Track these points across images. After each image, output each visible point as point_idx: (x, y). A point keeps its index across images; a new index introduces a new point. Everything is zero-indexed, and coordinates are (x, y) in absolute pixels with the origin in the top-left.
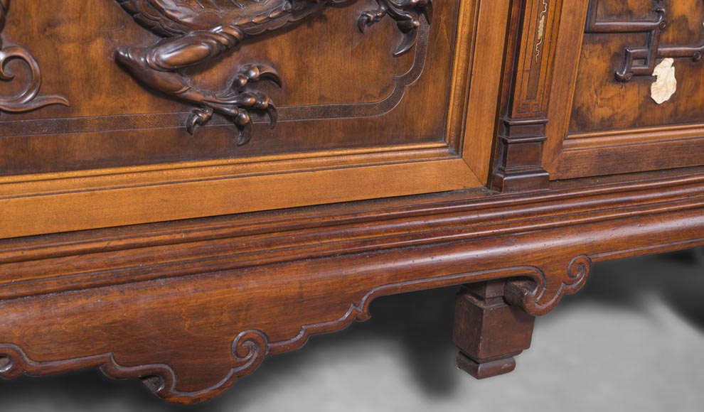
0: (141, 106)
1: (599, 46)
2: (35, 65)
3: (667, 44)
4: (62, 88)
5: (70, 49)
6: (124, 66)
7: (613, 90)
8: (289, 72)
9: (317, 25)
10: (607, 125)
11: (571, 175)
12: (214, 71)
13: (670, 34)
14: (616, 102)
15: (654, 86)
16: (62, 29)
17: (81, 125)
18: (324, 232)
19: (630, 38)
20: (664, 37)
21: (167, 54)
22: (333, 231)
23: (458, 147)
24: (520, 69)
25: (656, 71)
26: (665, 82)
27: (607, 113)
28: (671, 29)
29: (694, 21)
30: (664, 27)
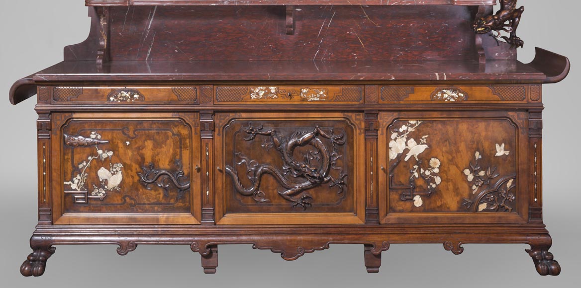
0: (284, 202)
1: (395, 192)
2: (264, 194)
3: (417, 192)
4: (269, 198)
5: (270, 191)
6: (280, 194)
7: (401, 203)
8: (314, 196)
9: (320, 187)
10: (401, 211)
11: (390, 223)
12: (297, 196)
13: (417, 190)
14: (403, 206)
15: (414, 202)
16: (269, 188)
18: (319, 229)
19: (404, 190)
20: (416, 190)
21: (289, 191)
22: (321, 229)
23: (356, 214)
24: (367, 197)
25: (415, 198)
26: (418, 201)
27: (401, 208)
28: (417, 189)
29: (424, 186)
30: (414, 188)
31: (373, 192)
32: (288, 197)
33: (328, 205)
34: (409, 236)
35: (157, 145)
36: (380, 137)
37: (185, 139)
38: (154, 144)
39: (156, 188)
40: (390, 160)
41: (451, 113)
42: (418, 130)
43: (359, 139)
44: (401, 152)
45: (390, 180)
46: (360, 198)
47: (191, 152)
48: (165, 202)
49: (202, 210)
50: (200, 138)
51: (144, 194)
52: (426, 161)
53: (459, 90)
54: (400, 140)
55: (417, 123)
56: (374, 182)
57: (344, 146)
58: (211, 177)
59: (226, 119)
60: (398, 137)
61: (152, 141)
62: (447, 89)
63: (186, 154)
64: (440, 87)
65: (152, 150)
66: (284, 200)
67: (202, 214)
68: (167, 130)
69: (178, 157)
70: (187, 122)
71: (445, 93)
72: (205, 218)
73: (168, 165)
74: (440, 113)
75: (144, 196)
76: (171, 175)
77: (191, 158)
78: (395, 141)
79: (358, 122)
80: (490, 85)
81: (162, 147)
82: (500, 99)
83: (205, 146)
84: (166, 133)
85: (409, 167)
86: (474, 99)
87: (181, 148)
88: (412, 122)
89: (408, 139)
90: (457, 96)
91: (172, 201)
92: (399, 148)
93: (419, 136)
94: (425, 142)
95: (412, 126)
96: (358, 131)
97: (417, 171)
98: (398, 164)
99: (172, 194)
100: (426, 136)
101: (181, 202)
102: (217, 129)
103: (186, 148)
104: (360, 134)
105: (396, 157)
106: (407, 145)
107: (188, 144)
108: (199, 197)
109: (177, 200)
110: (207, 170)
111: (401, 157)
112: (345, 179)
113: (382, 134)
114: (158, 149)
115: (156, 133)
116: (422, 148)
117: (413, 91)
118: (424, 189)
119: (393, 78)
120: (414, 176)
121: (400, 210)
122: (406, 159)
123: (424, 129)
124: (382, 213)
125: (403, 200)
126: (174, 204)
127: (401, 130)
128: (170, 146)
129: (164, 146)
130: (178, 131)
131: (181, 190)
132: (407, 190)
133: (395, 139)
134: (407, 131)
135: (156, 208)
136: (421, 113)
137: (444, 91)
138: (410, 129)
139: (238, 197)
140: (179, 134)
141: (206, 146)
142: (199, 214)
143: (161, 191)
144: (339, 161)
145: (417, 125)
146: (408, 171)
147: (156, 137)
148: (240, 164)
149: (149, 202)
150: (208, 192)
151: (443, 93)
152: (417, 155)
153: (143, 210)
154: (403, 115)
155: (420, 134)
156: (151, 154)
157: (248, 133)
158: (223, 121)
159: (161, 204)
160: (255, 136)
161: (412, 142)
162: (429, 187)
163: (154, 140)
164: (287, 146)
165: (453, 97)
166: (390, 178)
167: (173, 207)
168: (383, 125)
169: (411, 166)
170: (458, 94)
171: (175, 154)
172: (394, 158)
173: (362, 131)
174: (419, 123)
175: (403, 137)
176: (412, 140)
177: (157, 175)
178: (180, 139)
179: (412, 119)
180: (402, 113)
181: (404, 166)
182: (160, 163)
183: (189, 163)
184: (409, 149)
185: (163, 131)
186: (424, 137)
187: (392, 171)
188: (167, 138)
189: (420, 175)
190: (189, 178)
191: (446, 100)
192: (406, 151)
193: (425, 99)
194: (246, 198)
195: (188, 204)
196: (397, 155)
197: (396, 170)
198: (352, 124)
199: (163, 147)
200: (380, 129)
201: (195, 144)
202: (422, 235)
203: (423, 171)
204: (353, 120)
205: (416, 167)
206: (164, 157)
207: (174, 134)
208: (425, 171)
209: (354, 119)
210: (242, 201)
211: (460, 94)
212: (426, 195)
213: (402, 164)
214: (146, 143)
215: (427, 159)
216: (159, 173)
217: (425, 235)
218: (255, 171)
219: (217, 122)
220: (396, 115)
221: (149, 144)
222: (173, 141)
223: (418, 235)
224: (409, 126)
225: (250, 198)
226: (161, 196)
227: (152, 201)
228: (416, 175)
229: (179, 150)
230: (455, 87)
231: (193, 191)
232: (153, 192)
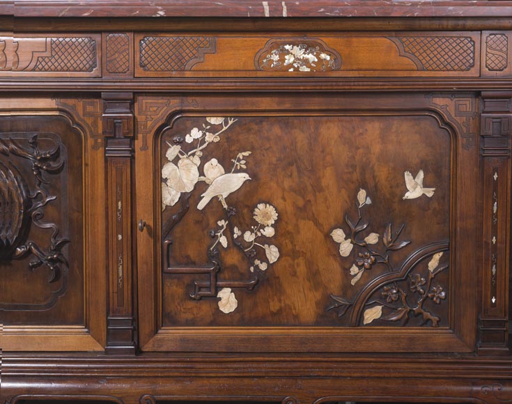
1: (176, 281)
3: (225, 280)
7: (191, 304)
10: (191, 323)
11: (163, 349)
13: (226, 274)
14: (195, 311)
15: (219, 303)
19: (197, 276)
20: (222, 276)
23: (88, 328)
24: (111, 291)
25: (220, 294)
26: (228, 301)
27: (190, 316)
28: (226, 272)
29: (242, 268)
30: (219, 271)
31: (122, 281)
33: (27, 307)
34: (199, 383)
36: (140, 156)
40: (164, 207)
41: (304, 99)
42: (228, 139)
43: (94, 159)
44: (189, 188)
45: (165, 252)
46: (96, 293)
52: (245, 211)
53: (320, 45)
54: (187, 161)
55: (226, 123)
56: (125, 257)
57: (62, 174)
60: (182, 154)
62: (293, 44)
64: (276, 38)
71: (288, 52)
74: (276, 99)
78: (176, 165)
79: (89, 121)
80: (393, 34)
82: (415, 68)
85: (208, 225)
86: (355, 67)
88: (214, 121)
89: (204, 160)
90: (316, 60)
92: (185, 181)
93: (231, 152)
94: (244, 167)
95: (214, 129)
96: (90, 142)
97: (224, 234)
98: (182, 215)
100: (247, 154)
104: (95, 147)
105: (177, 200)
106: (202, 173)
111: (188, 200)
112: (65, 250)
113: (145, 148)
116: (237, 180)
117: (215, 49)
118: (242, 274)
119: (162, 13)
120: (219, 243)
121: (187, 320)
122: (201, 206)
123: (241, 137)
124: (145, 327)
125: (194, 299)
127: (189, 139)
132: (203, 276)
133: (176, 161)
134: (203, 141)
136: (232, 99)
137: (287, 47)
138: (210, 138)
144: (50, 210)
145: (225, 128)
146: (205, 232)
151: (284, 52)
152: (225, 196)
154: (191, 103)
155: (233, 148)
161: (213, 168)
162: (252, 269)
165: (306, 62)
166: (165, 248)
168: (145, 126)
169: (212, 221)
170: (317, 56)
172: (173, 204)
173: (99, 141)
174: (230, 123)
175: (193, 155)
176: (214, 161)
179: (215, 112)
180: (190, 99)
181: (198, 222)
184: (207, 182)
186: (240, 156)
187: (169, 231)
189: (232, 242)
191: (291, 70)
192: (201, 187)
193: (242, 69)
196: (179, 196)
197: (178, 230)
198: (78, 125)
200: (140, 136)
202: (231, 382)
203: (240, 233)
204: (78, 116)
205: (222, 223)
208: (243, 232)
209: (81, 113)
211: (323, 56)
212: (247, 287)
213: (190, 218)
215: (247, 206)
217: (237, 381)
220: (175, 103)
223: (222, 381)
224: (207, 131)
228: (224, 241)
230: (311, 38)
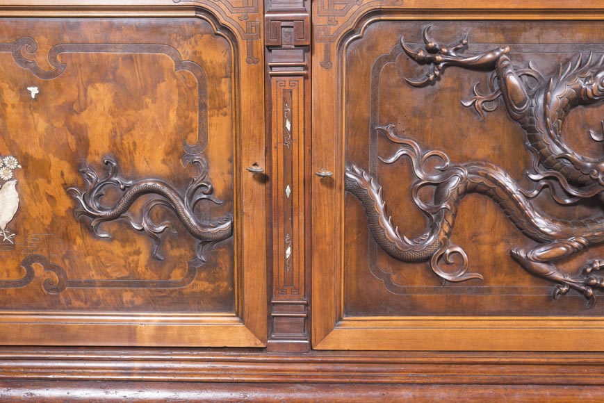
0: (526, 284)
4: (479, 269)
5: (485, 248)
6: (515, 259)
12: (571, 263)
16: (481, 237)
17: (490, 290)
21: (540, 253)
32: (544, 267)
35: (127, 99)
37: (216, 79)
38: (116, 95)
39: (124, 234)
47: (236, 122)
48: (156, 278)
49: (270, 305)
50: (266, 75)
51: (87, 254)
58: (299, 202)
59: (349, 15)
61: (111, 85)
63: (219, 130)
65: (112, 113)
66: (528, 277)
67: (270, 318)
68: (158, 49)
69: (193, 138)
70: (222, 20)
72: (279, 330)
73: (164, 161)
75: (89, 260)
76: (171, 195)
77: (236, 141)
81: (141, 106)
83: (280, 101)
84: (155, 61)
87: (203, 106)
91: (177, 275)
99: (176, 253)
101: (207, 280)
102: (319, 47)
103: (219, 108)
107: (227, 96)
108: (262, 264)
109: (191, 272)
110: (289, 179)
114: (130, 112)
115: (125, 58)
126: (183, 283)
128: (169, 100)
129: (148, 100)
130: (195, 53)
131: (205, 241)
135: (127, 296)
139: (384, 265)
140: (198, 65)
141: (285, 101)
142: (259, 316)
143: (142, 245)
147: (125, 72)
148: (392, 159)
149: (105, 279)
150: (288, 251)
153: (86, 302)
156: (110, 126)
157: (422, 62)
158: (341, 20)
159: (143, 284)
160: (442, 71)
163: (118, 81)
164: (546, 101)
167: (180, 293)
171: (184, 129)
177: (129, 194)
178: (202, 80)
182: (137, 156)
183: (228, 156)
185: (146, 53)
188: (159, 76)
190: (230, 202)
194: (407, 270)
195: (226, 284)
199: (147, 107)
201: (249, 95)
206: (150, 135)
207: (179, 64)
210: (394, 277)
214: (92, 93)
216: (135, 189)
218: (440, 186)
219: (319, 22)
221: (102, 95)
222: (178, 86)
225: (419, 267)
226: (143, 258)
227: (115, 275)
229: (195, 116)
231: (241, 245)
232: (116, 248)
